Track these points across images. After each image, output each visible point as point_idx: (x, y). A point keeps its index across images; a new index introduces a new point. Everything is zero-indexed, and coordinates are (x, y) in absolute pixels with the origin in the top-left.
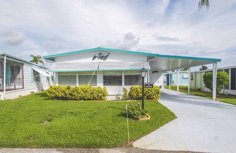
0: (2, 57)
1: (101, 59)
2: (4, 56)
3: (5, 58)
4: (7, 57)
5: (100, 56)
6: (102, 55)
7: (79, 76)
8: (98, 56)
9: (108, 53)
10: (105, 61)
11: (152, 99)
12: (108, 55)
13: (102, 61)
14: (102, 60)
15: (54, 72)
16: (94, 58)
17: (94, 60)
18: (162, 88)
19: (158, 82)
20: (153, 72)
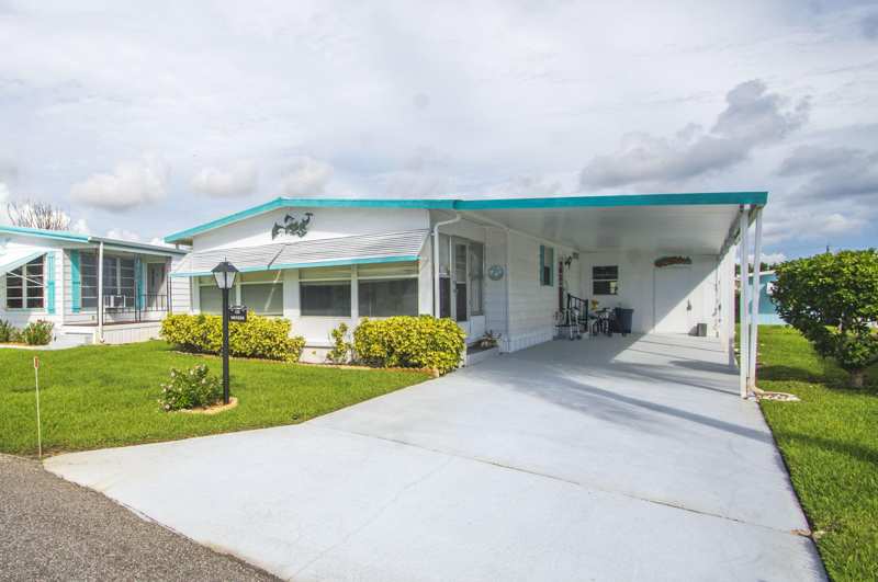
0: (95, 246)
1: (293, 234)
2: (99, 243)
3: (101, 247)
4: (105, 244)
5: (288, 224)
6: (294, 222)
7: (242, 286)
8: (284, 225)
9: (308, 214)
10: (304, 239)
11: (414, 366)
12: (306, 218)
13: (295, 239)
14: (296, 236)
15: (191, 278)
16: (275, 233)
17: (276, 239)
18: (708, 334)
19: (689, 308)
20: (660, 263)
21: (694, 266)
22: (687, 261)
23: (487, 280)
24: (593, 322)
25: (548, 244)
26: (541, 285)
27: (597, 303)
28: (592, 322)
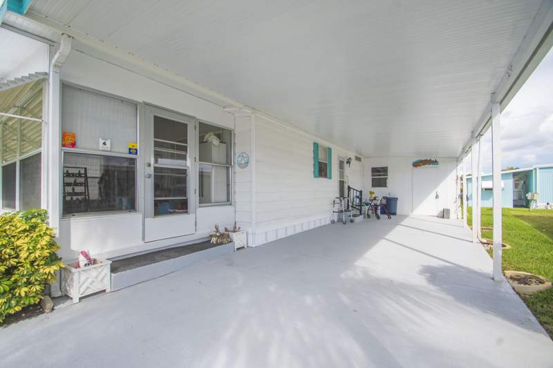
18: (451, 217)
19: (437, 197)
20: (416, 164)
21: (441, 166)
22: (435, 162)
23: (237, 168)
24: (367, 207)
25: (324, 143)
26: (315, 177)
27: (373, 193)
28: (365, 208)
